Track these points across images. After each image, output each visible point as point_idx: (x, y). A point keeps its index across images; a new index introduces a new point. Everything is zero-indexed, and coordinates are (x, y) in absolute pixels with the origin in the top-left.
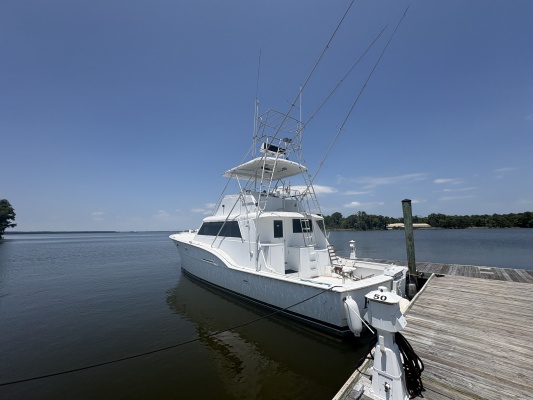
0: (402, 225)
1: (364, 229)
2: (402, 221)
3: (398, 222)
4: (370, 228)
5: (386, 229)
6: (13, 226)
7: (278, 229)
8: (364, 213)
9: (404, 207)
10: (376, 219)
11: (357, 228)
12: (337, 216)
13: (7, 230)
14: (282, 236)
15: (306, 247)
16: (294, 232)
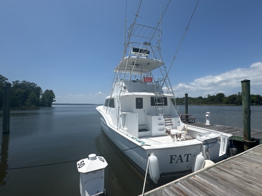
6: (55, 101)
7: (139, 103)
12: (221, 95)
13: (53, 103)
14: (142, 108)
15: (157, 115)
16: (151, 105)
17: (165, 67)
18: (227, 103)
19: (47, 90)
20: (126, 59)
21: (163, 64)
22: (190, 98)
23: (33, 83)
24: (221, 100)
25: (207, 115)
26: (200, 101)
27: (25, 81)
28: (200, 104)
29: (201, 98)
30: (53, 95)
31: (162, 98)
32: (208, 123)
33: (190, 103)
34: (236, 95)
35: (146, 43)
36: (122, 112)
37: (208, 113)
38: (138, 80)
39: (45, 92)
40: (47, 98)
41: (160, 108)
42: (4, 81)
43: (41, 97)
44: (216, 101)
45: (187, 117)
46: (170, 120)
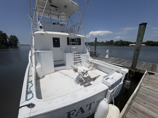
0: (135, 45)
1: (120, 46)
2: (135, 43)
3: (134, 44)
4: (123, 46)
5: (128, 46)
6: (19, 43)
7: (56, 42)
8: (122, 40)
9: (140, 28)
10: (126, 43)
11: (118, 45)
12: (112, 41)
13: (18, 44)
15: (71, 53)
16: (68, 45)
19: (12, 36)
22: (98, 42)
24: (112, 44)
25: (107, 52)
26: (102, 44)
29: (103, 42)
30: (17, 39)
31: (76, 38)
32: (107, 56)
33: (98, 45)
34: (118, 41)
36: (35, 50)
37: (108, 50)
38: (58, 23)
39: (10, 37)
40: (12, 41)
41: (74, 47)
43: (8, 40)
44: (109, 44)
45: (95, 53)
46: (79, 58)
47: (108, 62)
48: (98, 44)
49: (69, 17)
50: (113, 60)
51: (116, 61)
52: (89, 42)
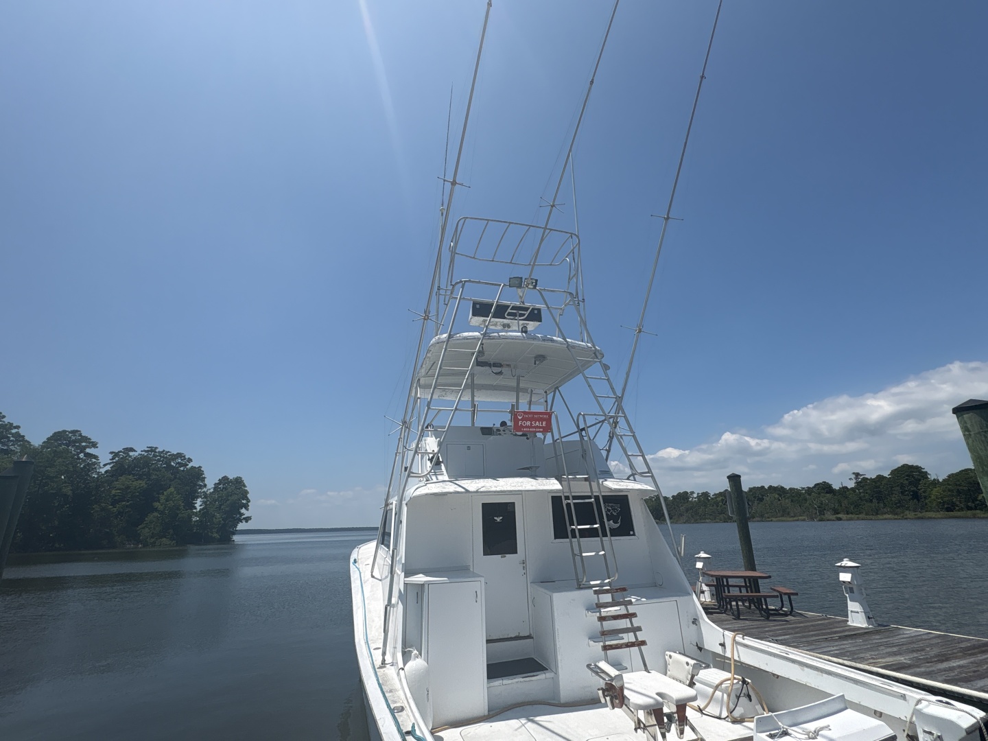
6: (247, 519)
7: (498, 526)
12: (911, 474)
13: (241, 526)
14: (514, 550)
15: (580, 587)
16: (556, 537)
17: (606, 367)
18: (949, 508)
19: (224, 480)
20: (439, 342)
21: (596, 354)
23: (180, 455)
24: (916, 496)
25: (844, 577)
26: (827, 501)
27: (152, 450)
28: (828, 515)
29: (825, 488)
30: (245, 495)
31: (597, 498)
32: (857, 617)
35: (517, 283)
36: (408, 573)
37: (849, 563)
38: (503, 424)
39: (216, 486)
40: (219, 508)
42: (83, 450)
43: (198, 504)
44: (894, 498)
45: (753, 583)
46: (630, 616)
47: (861, 660)
48: (787, 502)
49: (557, 388)
50: (913, 645)
51: (944, 658)
52: (706, 495)
